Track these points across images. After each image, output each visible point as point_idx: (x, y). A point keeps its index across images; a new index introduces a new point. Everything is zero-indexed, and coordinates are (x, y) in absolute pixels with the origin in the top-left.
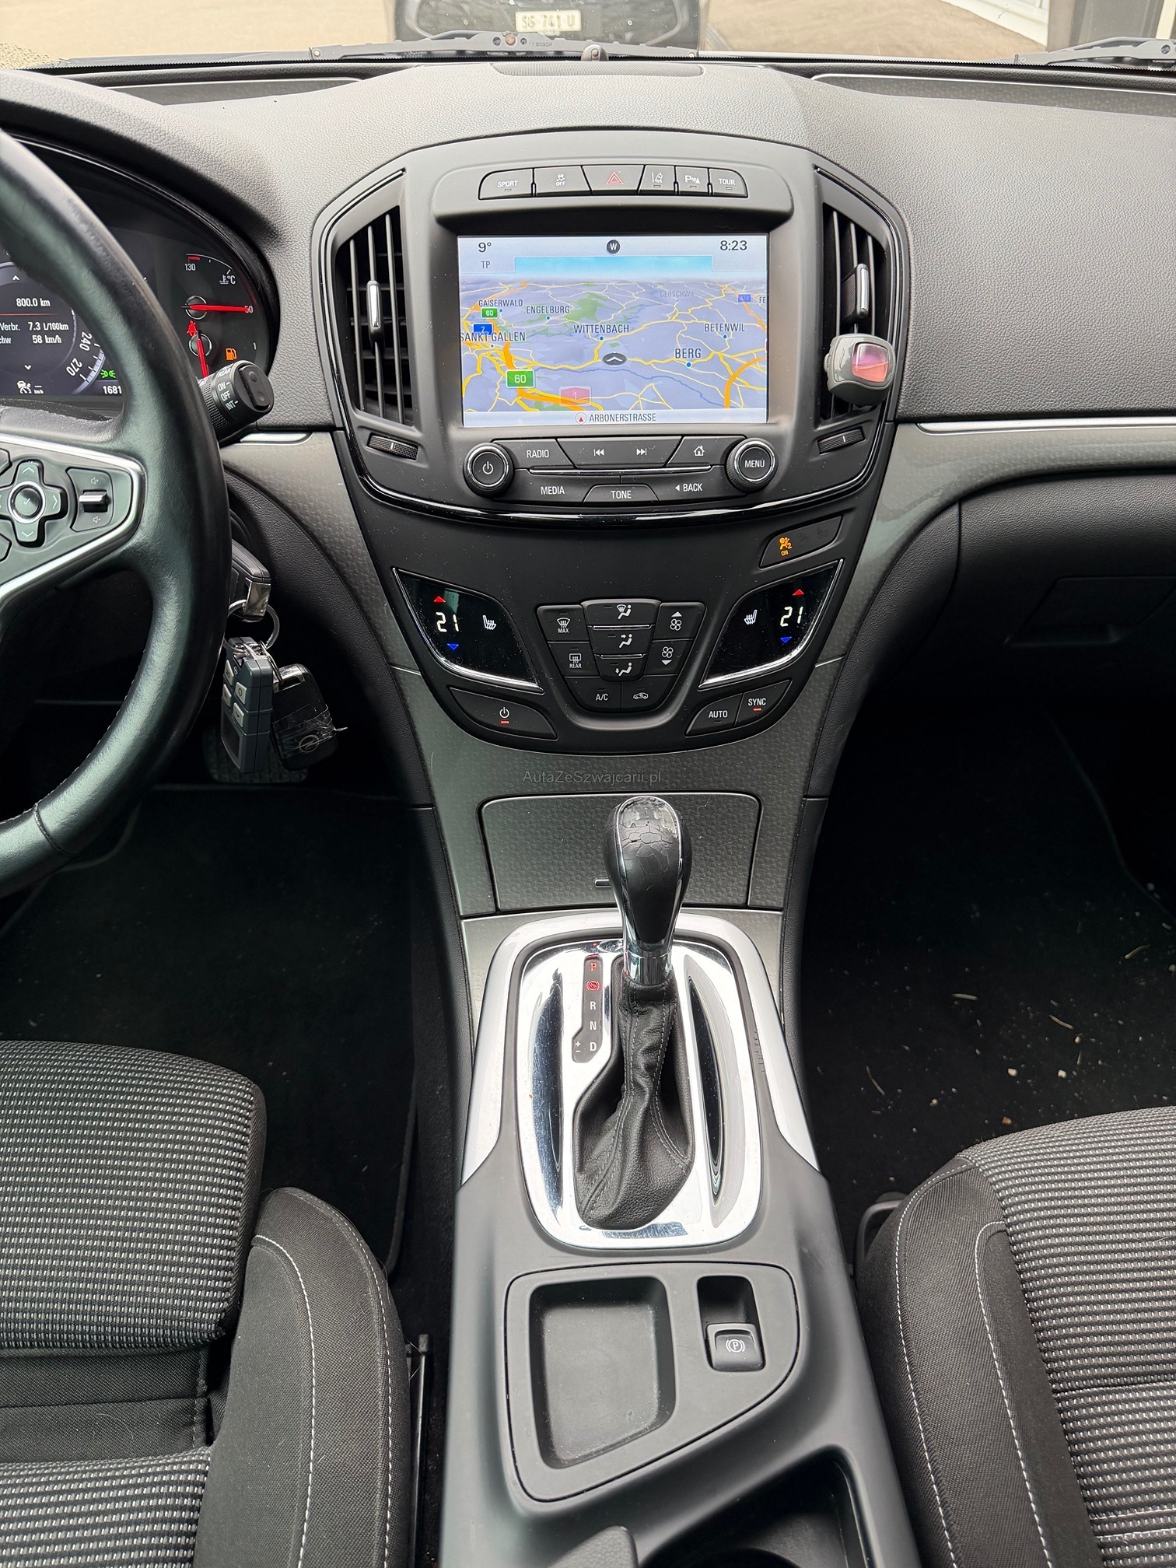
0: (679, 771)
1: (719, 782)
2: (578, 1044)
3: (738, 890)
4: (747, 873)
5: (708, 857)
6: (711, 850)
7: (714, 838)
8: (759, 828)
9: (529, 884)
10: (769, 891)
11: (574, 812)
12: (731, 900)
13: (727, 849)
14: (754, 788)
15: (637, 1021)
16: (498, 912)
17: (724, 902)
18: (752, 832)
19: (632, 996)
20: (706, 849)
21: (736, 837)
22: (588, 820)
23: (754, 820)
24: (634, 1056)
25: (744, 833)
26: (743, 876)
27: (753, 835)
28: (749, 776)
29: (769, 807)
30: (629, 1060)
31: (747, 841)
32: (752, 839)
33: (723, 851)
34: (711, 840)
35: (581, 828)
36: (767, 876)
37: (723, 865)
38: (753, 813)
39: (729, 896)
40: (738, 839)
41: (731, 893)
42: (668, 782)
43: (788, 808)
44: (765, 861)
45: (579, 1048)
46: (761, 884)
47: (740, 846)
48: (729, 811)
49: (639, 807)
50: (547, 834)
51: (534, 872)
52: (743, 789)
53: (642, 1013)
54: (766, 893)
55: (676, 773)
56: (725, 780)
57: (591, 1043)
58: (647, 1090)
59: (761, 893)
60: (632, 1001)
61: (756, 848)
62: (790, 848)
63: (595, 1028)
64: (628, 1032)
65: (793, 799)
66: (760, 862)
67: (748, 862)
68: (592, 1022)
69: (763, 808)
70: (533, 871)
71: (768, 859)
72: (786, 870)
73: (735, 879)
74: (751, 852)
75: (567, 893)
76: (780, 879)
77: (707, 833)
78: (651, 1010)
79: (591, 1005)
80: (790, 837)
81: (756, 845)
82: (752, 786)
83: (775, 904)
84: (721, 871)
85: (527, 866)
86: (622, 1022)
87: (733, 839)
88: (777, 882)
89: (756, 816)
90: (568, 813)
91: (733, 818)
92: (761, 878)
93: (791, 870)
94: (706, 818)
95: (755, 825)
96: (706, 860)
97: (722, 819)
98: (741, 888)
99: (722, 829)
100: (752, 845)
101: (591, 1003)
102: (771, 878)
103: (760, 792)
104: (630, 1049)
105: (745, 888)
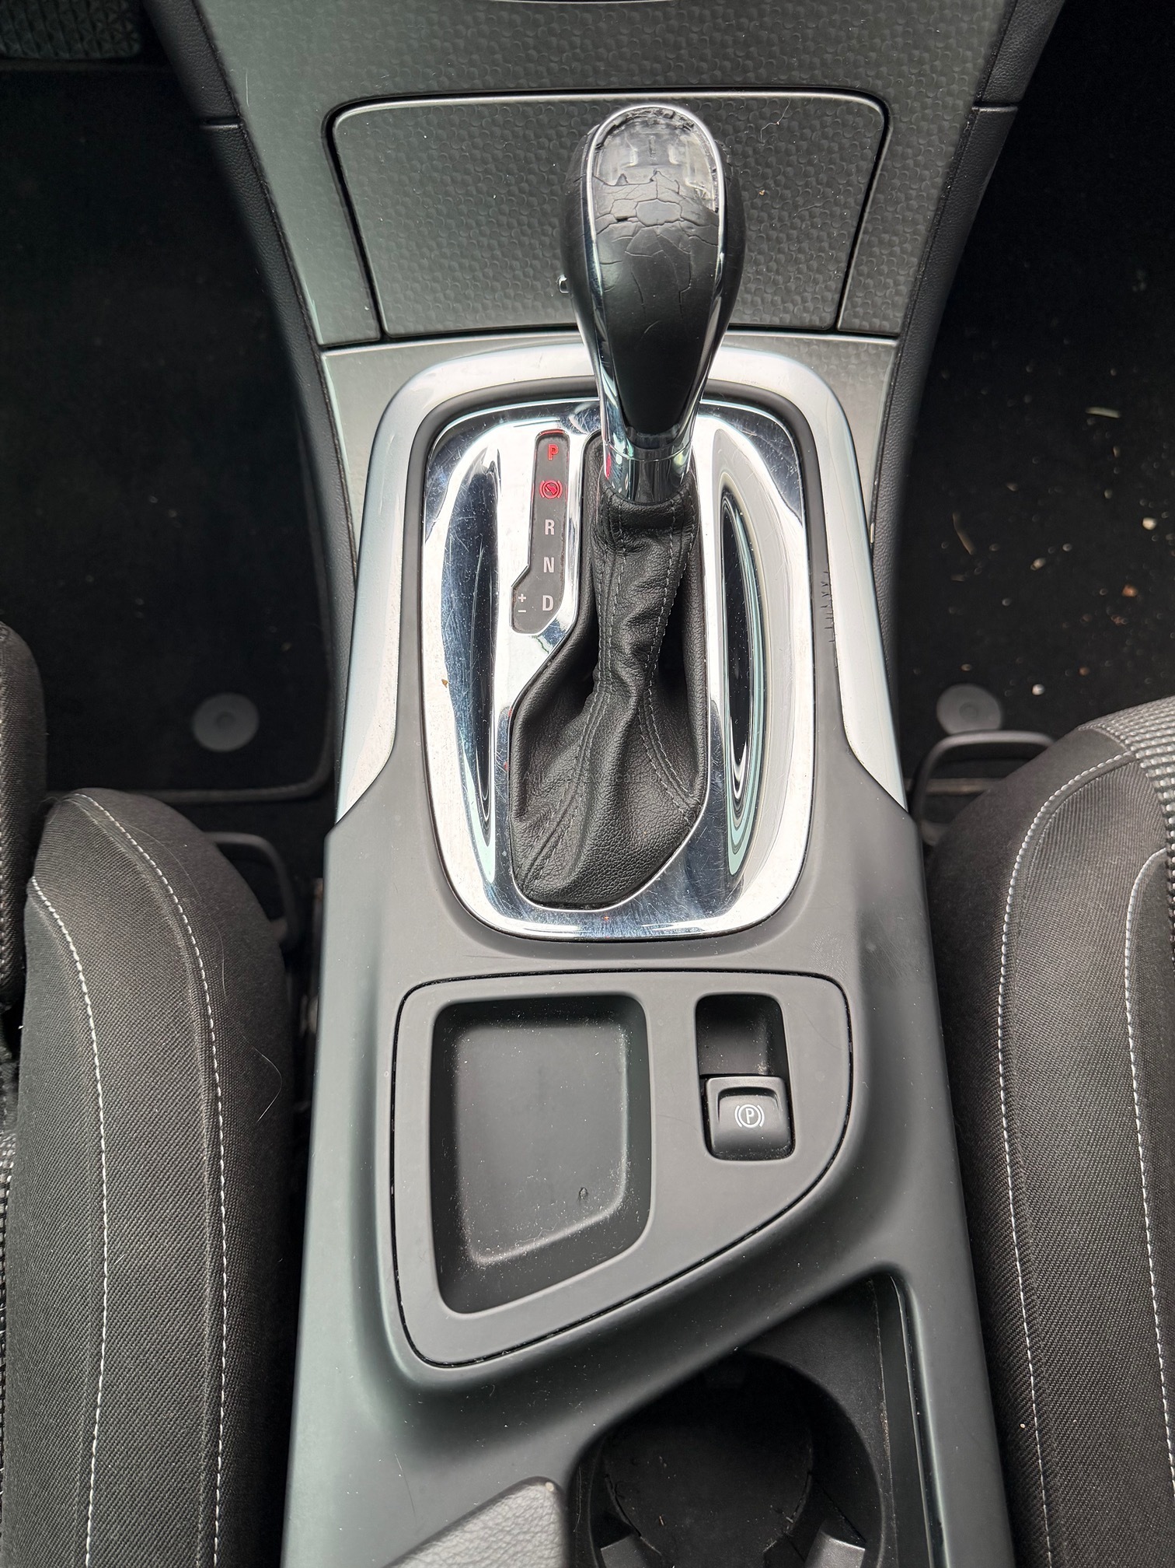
0: (729, 39)
1: (812, 67)
2: (522, 598)
3: (824, 300)
4: (844, 265)
5: (774, 234)
6: (781, 220)
7: (788, 193)
8: (879, 172)
9: (437, 286)
10: (879, 301)
11: (515, 136)
12: (807, 319)
13: (812, 216)
14: (879, 83)
15: (624, 562)
16: (384, 338)
17: (796, 323)
18: (865, 181)
19: (615, 521)
20: (771, 217)
21: (830, 192)
22: (543, 153)
23: (871, 154)
24: (616, 628)
25: (849, 184)
26: (835, 272)
27: (864, 188)
28: (873, 55)
29: (901, 125)
30: (606, 631)
31: (851, 200)
32: (861, 197)
33: (803, 221)
34: (783, 198)
35: (531, 172)
36: (880, 273)
37: (800, 250)
38: (870, 140)
39: (806, 310)
40: (834, 195)
41: (810, 305)
42: (704, 65)
43: (941, 130)
44: (881, 242)
45: (525, 605)
46: (866, 287)
47: (837, 210)
48: (825, 136)
49: (638, 134)
50: (464, 184)
51: (446, 262)
52: (858, 85)
53: (633, 550)
54: (874, 305)
55: (724, 45)
56: (824, 63)
57: (545, 597)
58: (633, 690)
59: (864, 304)
60: (616, 529)
61: (866, 216)
62: (930, 215)
63: (552, 570)
64: (607, 582)
65: (954, 108)
66: (870, 244)
67: (848, 243)
68: (546, 559)
69: (891, 129)
70: (442, 260)
71: (886, 237)
72: (915, 260)
73: (820, 277)
74: (855, 224)
75: (508, 302)
76: (902, 279)
77: (777, 184)
78: (649, 546)
79: (547, 527)
80: (935, 193)
81: (868, 209)
82: (878, 76)
83: (887, 326)
84: (797, 261)
85: (431, 250)
86: (598, 563)
87: (824, 196)
88: (896, 284)
89: (876, 147)
90: (504, 138)
91: (830, 151)
92: (869, 276)
93: (926, 260)
94: (777, 151)
95: (871, 165)
96: (769, 239)
97: (809, 152)
98: (829, 295)
99: (806, 175)
100: (859, 208)
101: (547, 521)
102: (888, 276)
103: (891, 91)
104: (609, 614)
105: (837, 297)
